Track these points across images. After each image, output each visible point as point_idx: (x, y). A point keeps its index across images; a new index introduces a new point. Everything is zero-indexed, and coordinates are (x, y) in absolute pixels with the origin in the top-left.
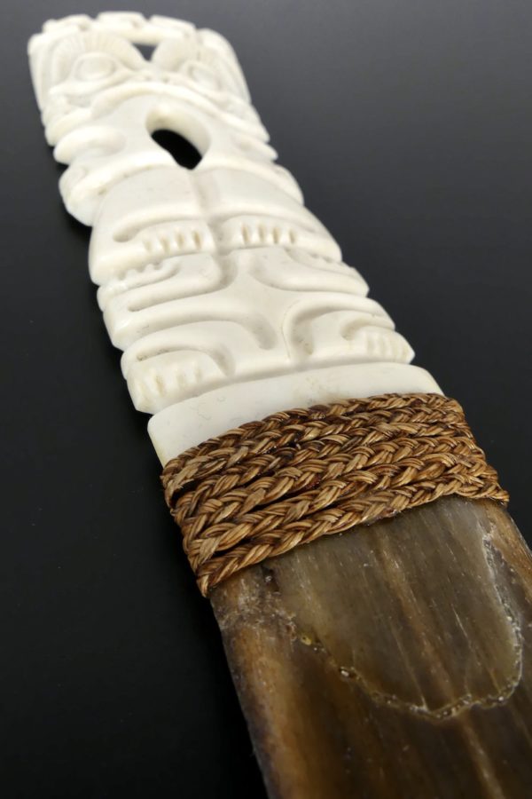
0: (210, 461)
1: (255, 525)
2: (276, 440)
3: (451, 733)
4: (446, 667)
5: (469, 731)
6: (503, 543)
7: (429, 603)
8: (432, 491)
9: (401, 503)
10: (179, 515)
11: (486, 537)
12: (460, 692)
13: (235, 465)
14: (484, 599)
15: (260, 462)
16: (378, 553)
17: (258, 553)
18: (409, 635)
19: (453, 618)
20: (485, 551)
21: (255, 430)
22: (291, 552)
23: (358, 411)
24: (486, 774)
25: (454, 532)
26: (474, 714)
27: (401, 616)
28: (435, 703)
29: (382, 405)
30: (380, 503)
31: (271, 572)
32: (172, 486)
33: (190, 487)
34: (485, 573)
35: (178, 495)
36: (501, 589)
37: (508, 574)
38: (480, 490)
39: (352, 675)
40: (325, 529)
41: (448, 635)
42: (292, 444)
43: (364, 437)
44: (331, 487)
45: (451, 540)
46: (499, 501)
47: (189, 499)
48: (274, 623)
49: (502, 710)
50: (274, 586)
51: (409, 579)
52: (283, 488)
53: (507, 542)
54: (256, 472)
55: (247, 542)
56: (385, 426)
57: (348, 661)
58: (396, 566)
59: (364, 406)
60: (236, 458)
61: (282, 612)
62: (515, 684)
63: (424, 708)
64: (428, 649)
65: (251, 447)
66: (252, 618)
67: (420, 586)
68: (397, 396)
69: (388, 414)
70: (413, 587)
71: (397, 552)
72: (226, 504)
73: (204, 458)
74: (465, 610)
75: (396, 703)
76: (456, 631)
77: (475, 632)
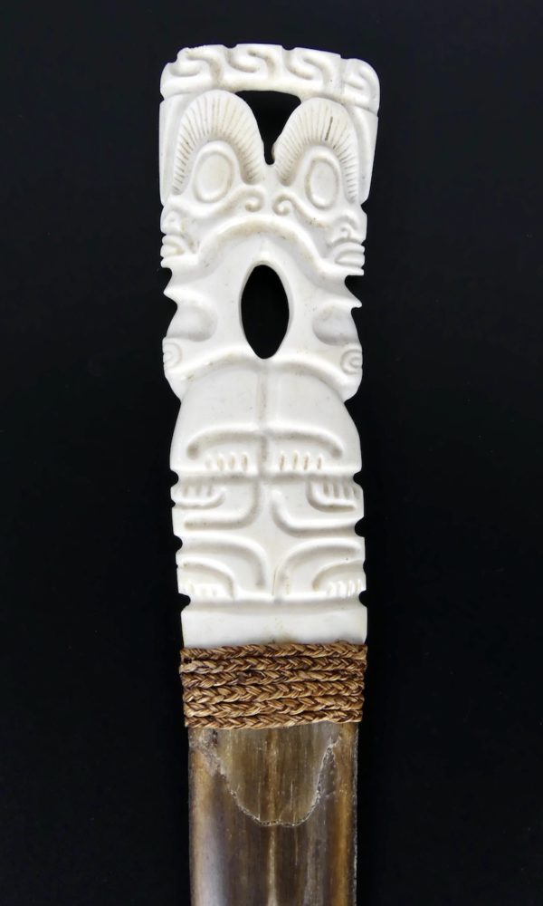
0: (202, 667)
1: (214, 713)
2: (240, 666)
3: (265, 832)
4: (276, 806)
5: (273, 833)
6: (340, 749)
7: (282, 775)
9: (290, 724)
11: (331, 746)
12: (277, 815)
13: (214, 675)
14: (310, 781)
15: (227, 678)
16: (269, 744)
17: (210, 726)
18: (266, 787)
19: (289, 786)
20: (326, 754)
21: (230, 654)
22: (227, 730)
23: (292, 657)
24: (271, 851)
25: (314, 743)
26: (279, 828)
27: (266, 777)
28: (263, 817)
29: (308, 653)
30: (279, 722)
31: (215, 733)
32: (183, 669)
33: (192, 674)
34: (318, 767)
35: (185, 676)
36: (322, 776)
37: (331, 767)
38: (342, 720)
39: (234, 795)
40: (247, 727)
41: (283, 793)
42: (247, 672)
43: (288, 678)
44: (257, 707)
45: (309, 745)
46: (356, 723)
47: (190, 681)
48: (210, 757)
49: (291, 830)
50: (216, 742)
51: (278, 761)
53: (343, 748)
54: (224, 683)
55: (210, 718)
56: (302, 673)
57: (234, 788)
58: (275, 753)
59: (299, 656)
60: (215, 671)
61: (215, 755)
62: (303, 821)
63: (258, 819)
64: (271, 797)
65: (225, 667)
66: (202, 750)
67: (282, 767)
69: (309, 663)
70: (278, 766)
71: (278, 746)
72: (204, 696)
73: (200, 664)
74: (297, 783)
75: (247, 812)
76: (288, 791)
77: (297, 794)
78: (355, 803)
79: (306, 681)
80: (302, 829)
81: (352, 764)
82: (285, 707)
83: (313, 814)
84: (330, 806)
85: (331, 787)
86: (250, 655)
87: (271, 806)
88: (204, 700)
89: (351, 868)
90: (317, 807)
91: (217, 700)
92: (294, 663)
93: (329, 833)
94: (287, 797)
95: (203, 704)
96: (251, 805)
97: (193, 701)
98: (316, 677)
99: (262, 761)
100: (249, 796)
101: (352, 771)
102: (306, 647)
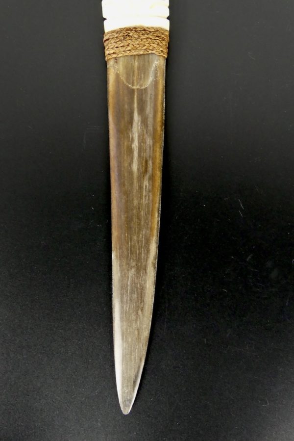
0: (112, 35)
1: (115, 50)
2: (124, 33)
3: (133, 91)
4: (137, 81)
5: (136, 90)
6: (159, 65)
7: (139, 71)
8: (148, 51)
9: (142, 53)
10: (105, 44)
11: (156, 63)
12: (137, 85)
14: (149, 73)
15: (120, 38)
16: (134, 61)
17: (114, 56)
18: (133, 75)
19: (141, 75)
20: (154, 65)
21: (121, 30)
22: (120, 57)
23: (143, 30)
24: (135, 96)
25: (150, 60)
26: (138, 89)
27: (134, 72)
28: (132, 86)
29: (148, 29)
30: (138, 51)
31: (116, 59)
32: (105, 39)
33: (108, 40)
34: (152, 69)
35: (105, 41)
36: (153, 72)
37: (156, 70)
39: (123, 79)
40: (127, 54)
41: (139, 77)
42: (127, 35)
43: (141, 37)
45: (148, 61)
46: (165, 57)
47: (107, 42)
48: (114, 68)
49: (142, 89)
50: (116, 62)
52: (122, 45)
54: (119, 40)
55: (114, 53)
56: (146, 35)
57: (123, 77)
58: (136, 64)
59: (144, 30)
60: (116, 36)
61: (116, 67)
62: (146, 87)
64: (135, 78)
65: (119, 34)
66: (112, 66)
67: (139, 68)
68: (153, 28)
69: (148, 32)
70: (137, 68)
71: (138, 61)
72: (112, 45)
73: (110, 34)
74: (144, 74)
75: (127, 84)
76: (141, 77)
77: (144, 78)
78: (164, 85)
79: (147, 38)
80: (146, 89)
81: (163, 71)
82: (140, 47)
83: (149, 85)
84: (156, 83)
85: (156, 77)
86: (128, 30)
87: (135, 81)
88: (112, 47)
89: (163, 106)
90: (151, 83)
91: (117, 46)
92: (143, 32)
93: (155, 92)
94: (141, 79)
95: (112, 48)
96: (128, 82)
97: (108, 48)
98: (151, 37)
99: (132, 67)
100: (128, 79)
101: (164, 73)
102: (148, 28)
